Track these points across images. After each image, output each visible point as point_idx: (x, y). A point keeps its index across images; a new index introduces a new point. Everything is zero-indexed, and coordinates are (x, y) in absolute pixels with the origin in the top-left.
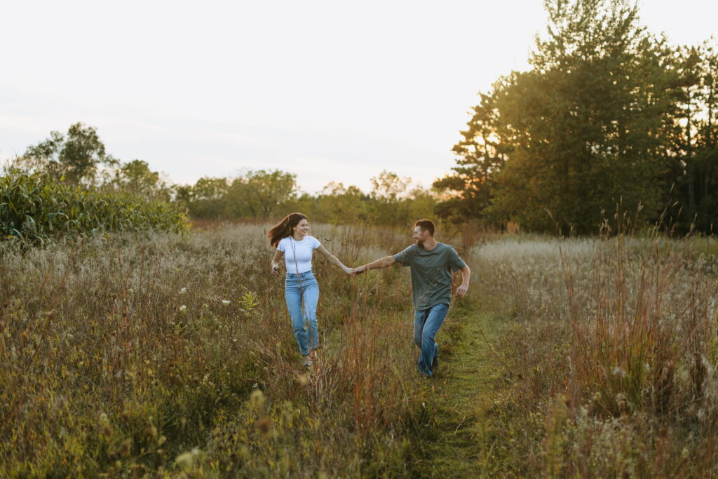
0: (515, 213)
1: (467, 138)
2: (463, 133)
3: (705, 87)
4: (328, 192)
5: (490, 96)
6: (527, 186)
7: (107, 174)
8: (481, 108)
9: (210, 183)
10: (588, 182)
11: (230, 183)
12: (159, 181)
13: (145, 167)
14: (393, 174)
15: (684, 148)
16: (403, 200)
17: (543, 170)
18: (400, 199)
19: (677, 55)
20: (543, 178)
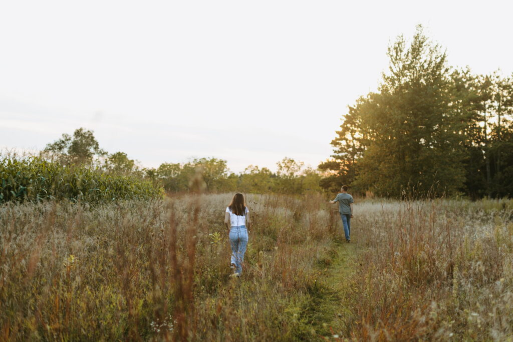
0: (371, 185)
1: (340, 136)
2: (337, 133)
3: (496, 102)
4: (248, 172)
5: (355, 108)
6: (379, 168)
7: (99, 161)
8: (350, 116)
9: (168, 167)
10: (417, 165)
11: (182, 167)
12: (134, 166)
13: (125, 157)
14: (291, 159)
15: (483, 141)
16: (299, 177)
17: (388, 158)
18: (297, 176)
19: (476, 81)
20: (389, 163)
